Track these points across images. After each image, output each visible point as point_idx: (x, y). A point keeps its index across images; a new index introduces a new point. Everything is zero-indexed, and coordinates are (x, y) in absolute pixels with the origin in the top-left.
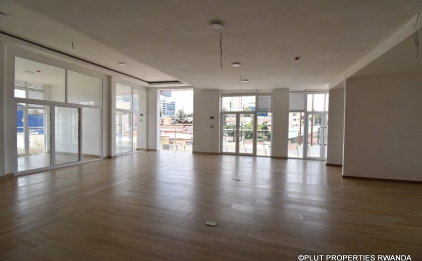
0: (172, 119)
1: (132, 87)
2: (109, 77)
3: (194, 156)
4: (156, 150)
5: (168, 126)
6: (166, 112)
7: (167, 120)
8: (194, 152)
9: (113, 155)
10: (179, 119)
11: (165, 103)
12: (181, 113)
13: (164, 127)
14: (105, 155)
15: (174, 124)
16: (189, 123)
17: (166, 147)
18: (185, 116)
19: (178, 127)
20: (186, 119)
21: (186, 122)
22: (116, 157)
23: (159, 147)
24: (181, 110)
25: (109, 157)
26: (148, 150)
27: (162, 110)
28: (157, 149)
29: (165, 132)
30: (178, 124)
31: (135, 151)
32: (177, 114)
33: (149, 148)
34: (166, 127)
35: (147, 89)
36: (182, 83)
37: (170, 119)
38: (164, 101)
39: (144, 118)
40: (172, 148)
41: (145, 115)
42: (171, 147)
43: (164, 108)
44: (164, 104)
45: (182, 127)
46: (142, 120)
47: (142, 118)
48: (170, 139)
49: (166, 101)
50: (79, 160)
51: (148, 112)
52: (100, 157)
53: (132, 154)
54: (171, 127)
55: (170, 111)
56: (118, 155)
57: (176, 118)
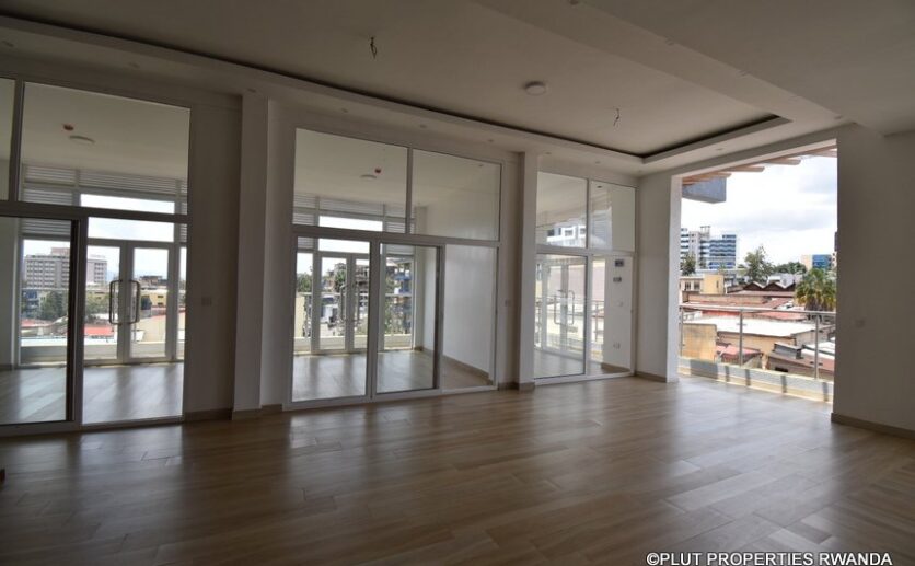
0: (726, 280)
1: (588, 180)
2: (520, 156)
3: (838, 435)
4: (662, 380)
5: (714, 299)
6: (708, 262)
7: (710, 281)
8: (837, 419)
9: (523, 379)
10: (747, 279)
11: (704, 239)
12: (755, 261)
13: (703, 299)
14: (501, 377)
15: (731, 291)
16: (780, 289)
17: (704, 371)
18: (769, 270)
19: (747, 300)
20: (771, 278)
21: (773, 286)
22: (531, 388)
23: (678, 368)
24: (754, 253)
25: (513, 386)
26: (637, 375)
27: (697, 257)
28: (670, 376)
29: (705, 312)
30: (745, 292)
31: (597, 373)
32: (741, 266)
33: (643, 368)
34: (708, 299)
35: (639, 181)
36: (786, 121)
37: (721, 278)
38: (701, 235)
39: (627, 272)
40: (728, 379)
41: (629, 261)
42: (721, 374)
43: (702, 253)
44: (702, 242)
45: (759, 300)
46: (620, 279)
47: (620, 272)
48: (719, 333)
49: (708, 235)
50: (435, 386)
51: (637, 255)
52: (490, 383)
53: (584, 382)
54: (724, 299)
55: (719, 260)
56: (537, 382)
57: (738, 276)
